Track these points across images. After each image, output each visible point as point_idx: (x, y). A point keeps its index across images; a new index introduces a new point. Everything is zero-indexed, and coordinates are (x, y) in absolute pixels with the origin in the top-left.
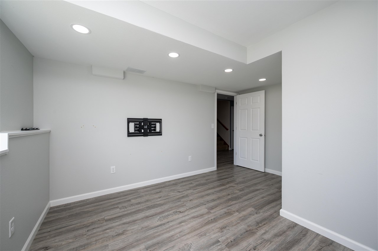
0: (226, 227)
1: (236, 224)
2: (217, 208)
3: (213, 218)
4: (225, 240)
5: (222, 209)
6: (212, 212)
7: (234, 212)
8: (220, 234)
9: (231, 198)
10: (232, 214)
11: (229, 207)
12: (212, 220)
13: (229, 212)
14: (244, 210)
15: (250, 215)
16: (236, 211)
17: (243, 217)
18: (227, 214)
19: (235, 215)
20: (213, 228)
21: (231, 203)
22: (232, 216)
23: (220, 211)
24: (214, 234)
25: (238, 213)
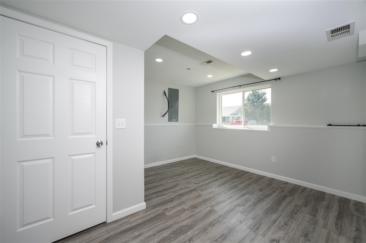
0: (197, 197)
1: (189, 199)
2: (205, 213)
3: (207, 202)
4: (197, 191)
5: (200, 212)
6: (210, 207)
7: (188, 208)
8: (201, 193)
9: (187, 232)
10: (190, 207)
11: (192, 214)
12: (208, 201)
13: (194, 208)
14: (178, 211)
15: (174, 207)
16: (186, 210)
17: (182, 205)
18: (195, 207)
19: (188, 206)
20: (206, 196)
21: (189, 220)
22: (190, 205)
23: (202, 209)
24: (204, 193)
25: (184, 208)
